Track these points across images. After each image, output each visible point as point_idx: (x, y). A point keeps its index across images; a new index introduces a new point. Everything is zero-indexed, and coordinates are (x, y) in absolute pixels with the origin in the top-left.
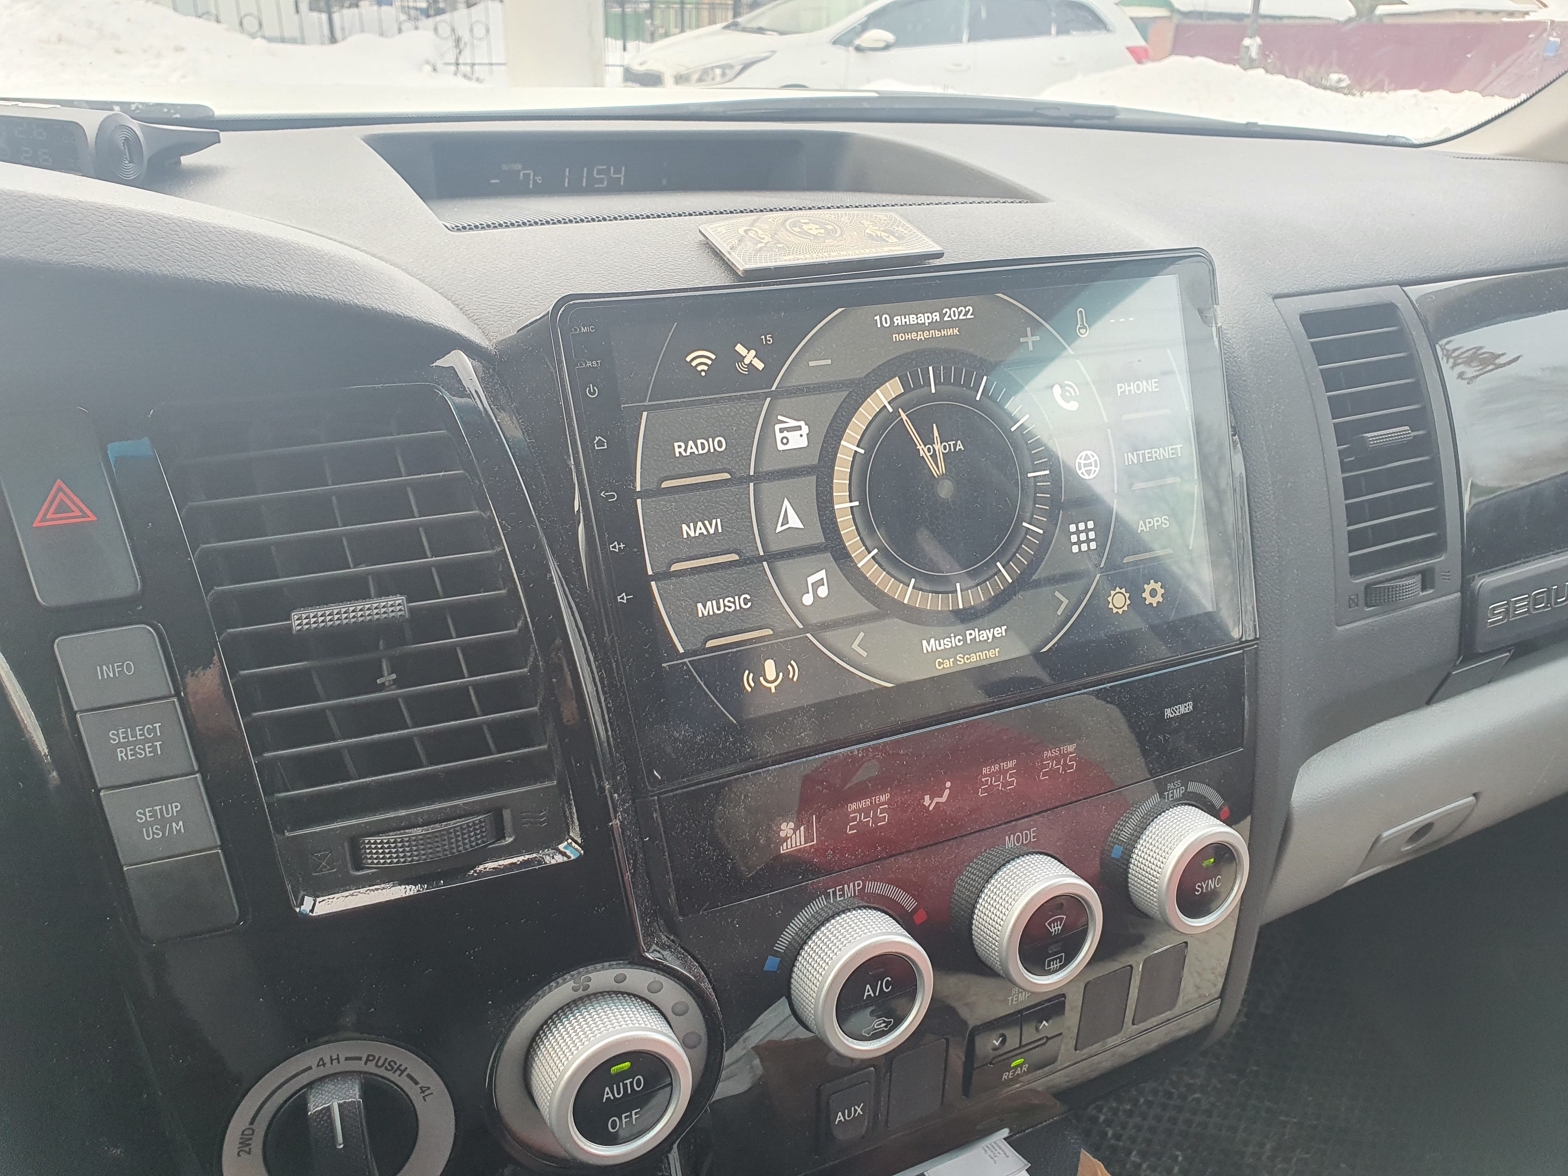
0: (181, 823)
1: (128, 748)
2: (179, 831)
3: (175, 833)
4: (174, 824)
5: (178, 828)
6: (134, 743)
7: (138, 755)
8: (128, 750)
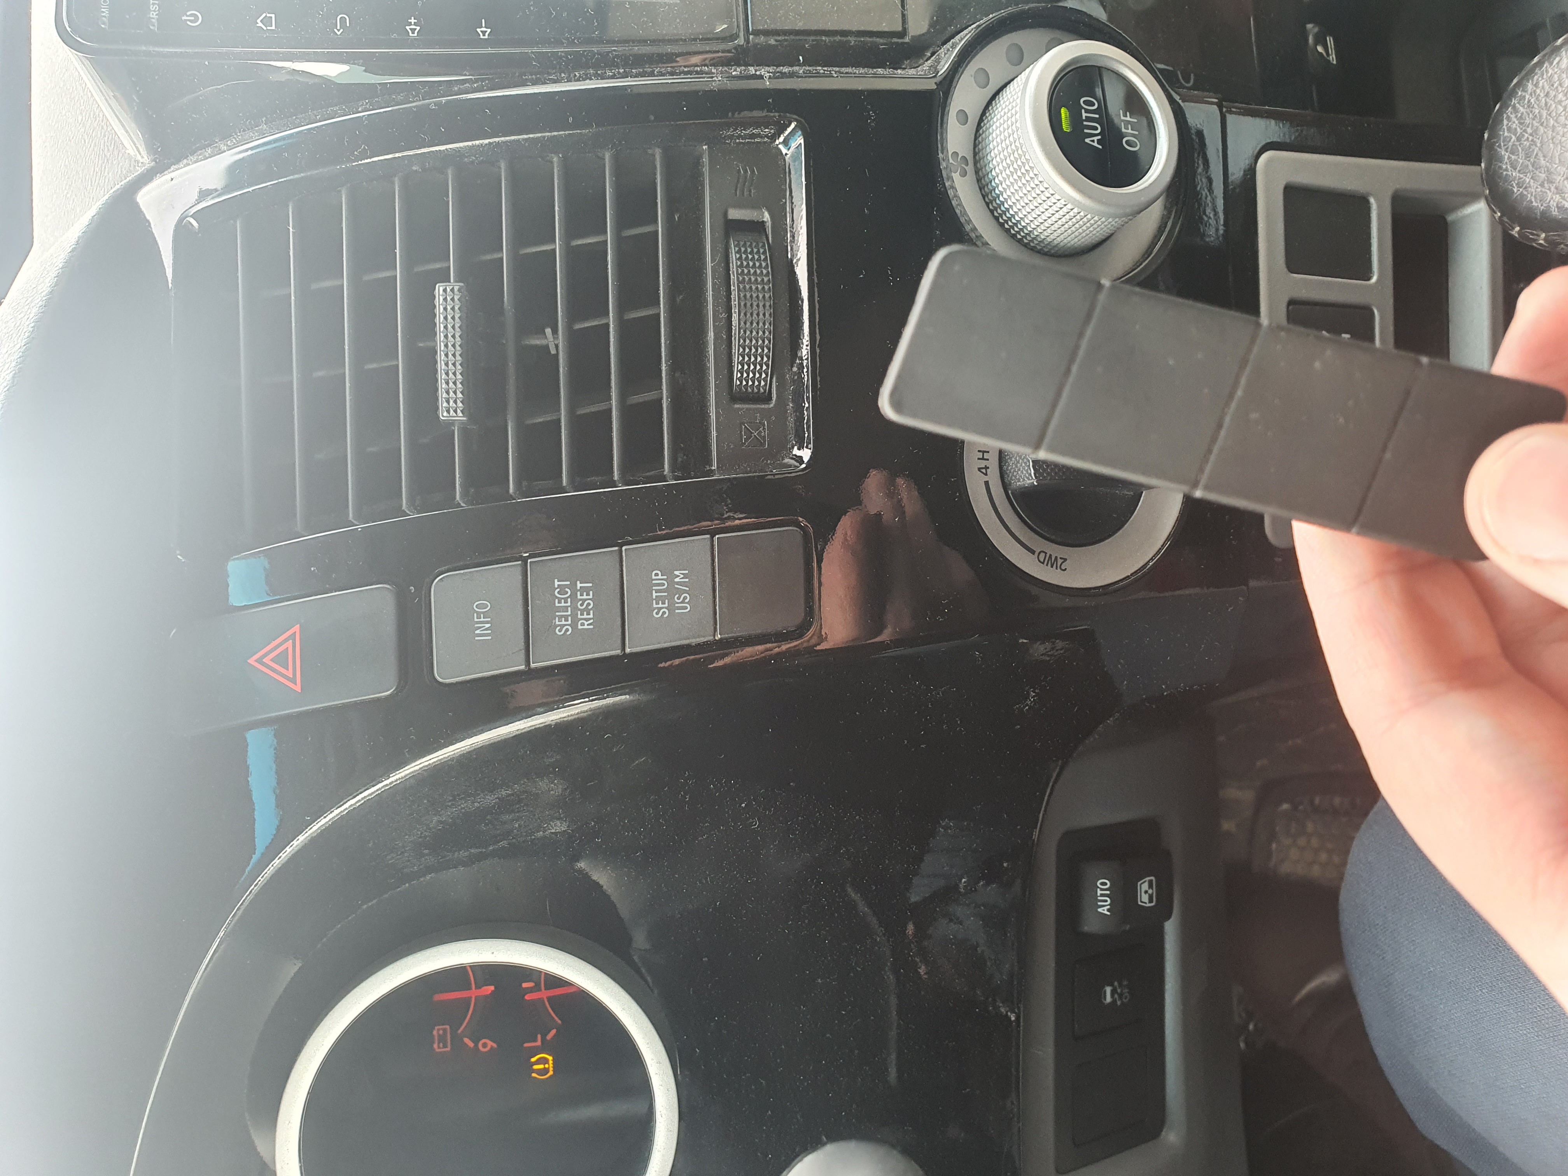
0: (677, 573)
1: (579, 616)
2: (685, 576)
3: (687, 580)
4: (677, 580)
5: (682, 576)
6: (575, 609)
7: (590, 607)
8: (582, 617)
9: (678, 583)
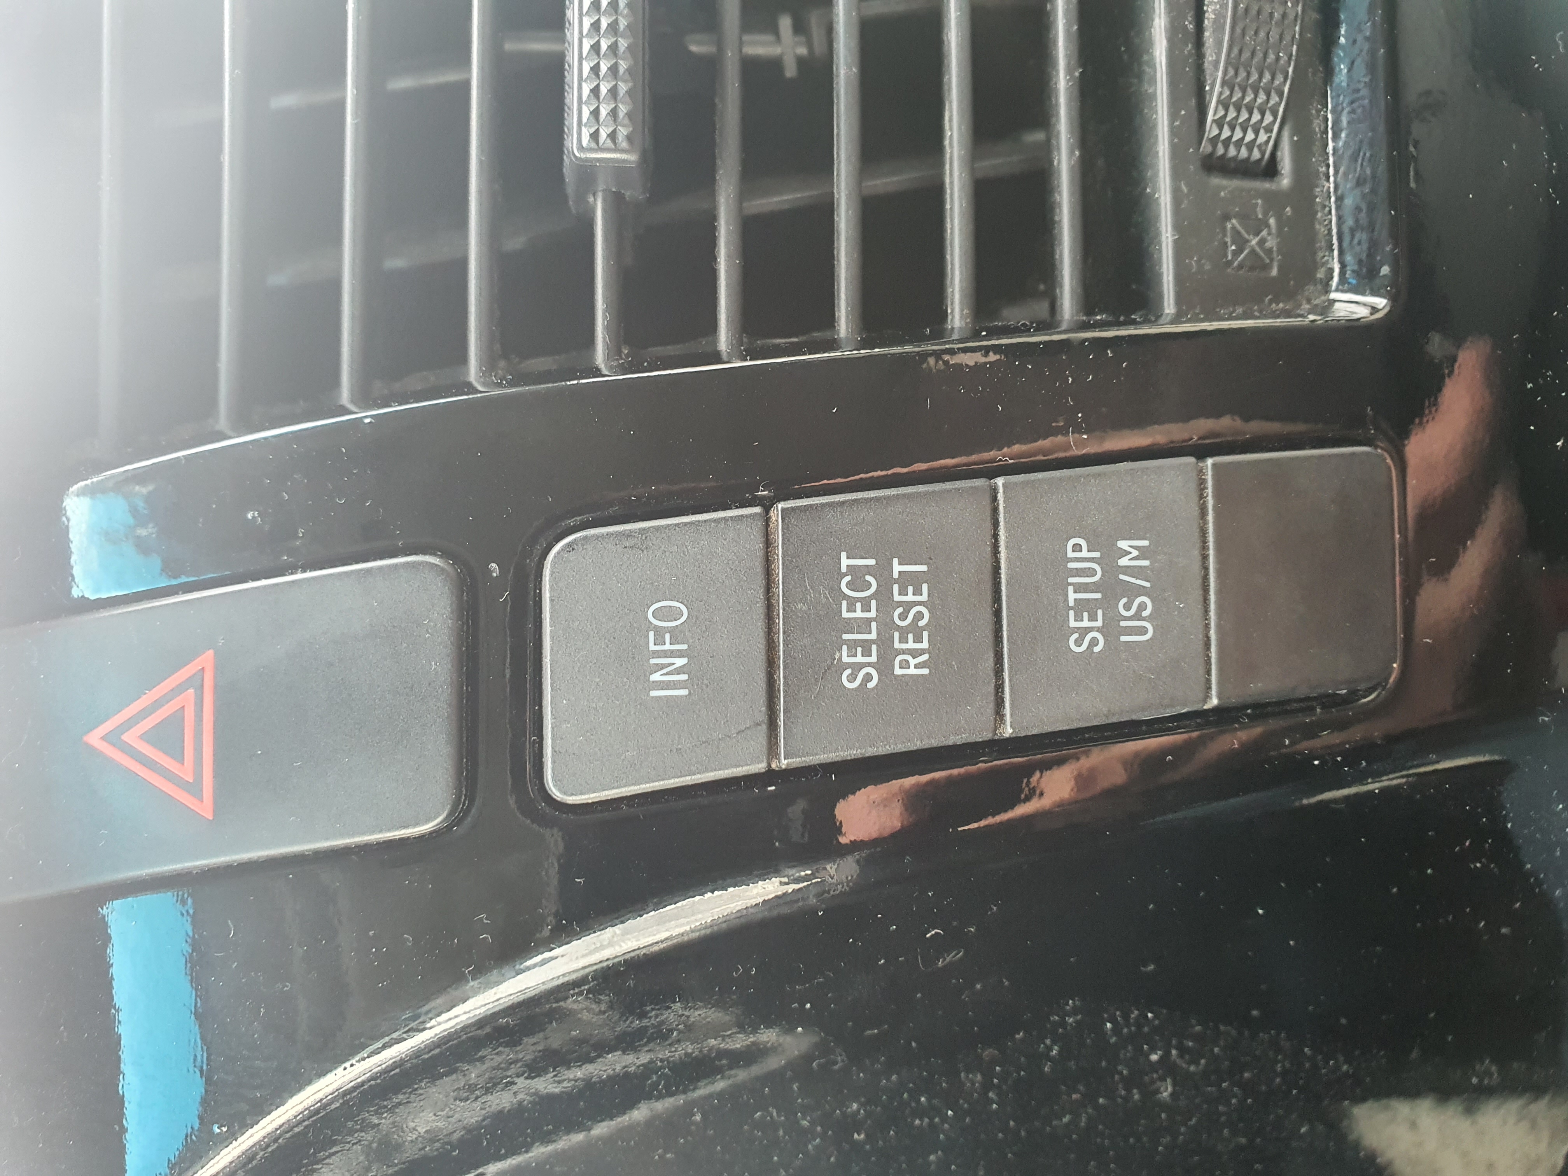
0: (1123, 544)
1: (897, 645)
2: (1143, 553)
3: (1146, 563)
4: (1124, 562)
5: (1135, 553)
6: (887, 626)
7: (922, 623)
8: (904, 646)
9: (1127, 570)
